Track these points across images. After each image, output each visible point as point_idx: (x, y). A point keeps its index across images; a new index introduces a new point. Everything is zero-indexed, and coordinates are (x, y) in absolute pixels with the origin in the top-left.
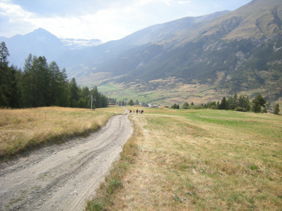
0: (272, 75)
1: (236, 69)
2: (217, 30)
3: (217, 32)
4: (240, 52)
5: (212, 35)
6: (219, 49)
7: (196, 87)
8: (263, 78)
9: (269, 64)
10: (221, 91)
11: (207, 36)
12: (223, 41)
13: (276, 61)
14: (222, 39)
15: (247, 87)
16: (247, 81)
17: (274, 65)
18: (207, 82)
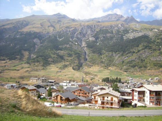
0: (67, 53)
1: (36, 50)
2: (14, 25)
3: (14, 27)
4: (36, 39)
5: (10, 28)
6: (18, 37)
7: (6, 62)
8: (62, 55)
9: (61, 47)
10: (35, 64)
11: (6, 28)
12: (20, 32)
13: (65, 45)
14: (19, 31)
15: (53, 62)
16: (51, 57)
17: (65, 48)
18: (17, 58)
